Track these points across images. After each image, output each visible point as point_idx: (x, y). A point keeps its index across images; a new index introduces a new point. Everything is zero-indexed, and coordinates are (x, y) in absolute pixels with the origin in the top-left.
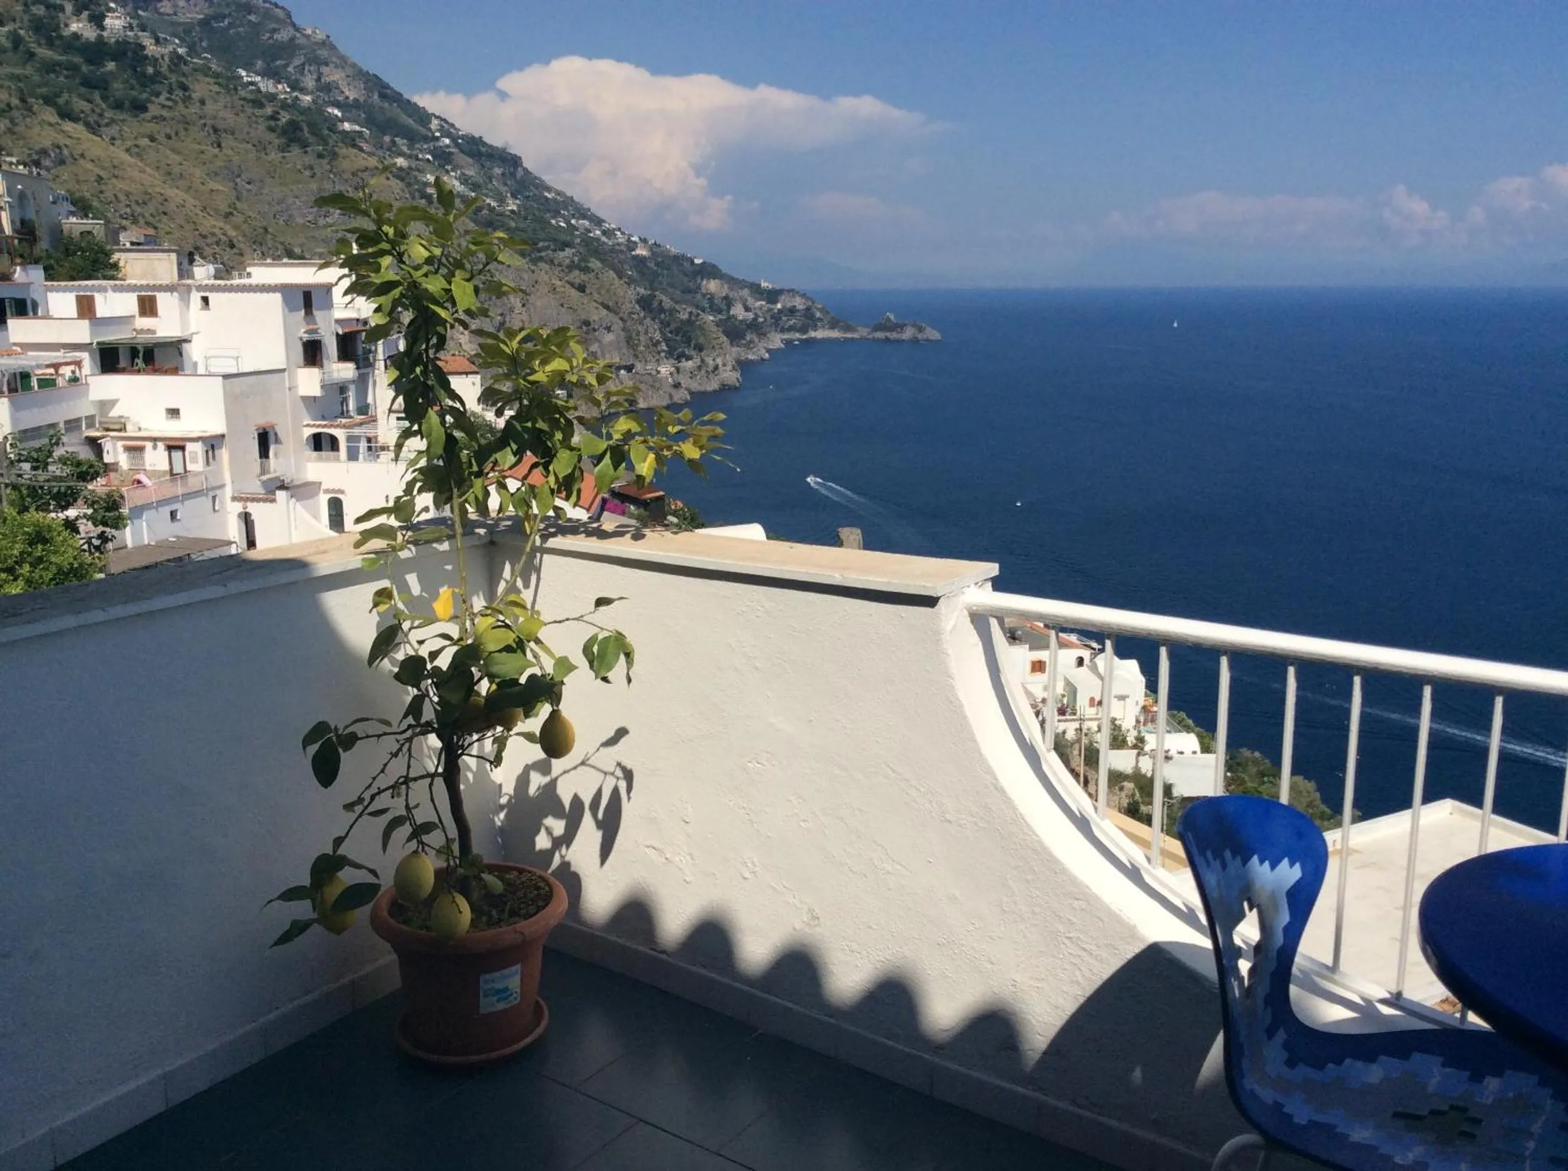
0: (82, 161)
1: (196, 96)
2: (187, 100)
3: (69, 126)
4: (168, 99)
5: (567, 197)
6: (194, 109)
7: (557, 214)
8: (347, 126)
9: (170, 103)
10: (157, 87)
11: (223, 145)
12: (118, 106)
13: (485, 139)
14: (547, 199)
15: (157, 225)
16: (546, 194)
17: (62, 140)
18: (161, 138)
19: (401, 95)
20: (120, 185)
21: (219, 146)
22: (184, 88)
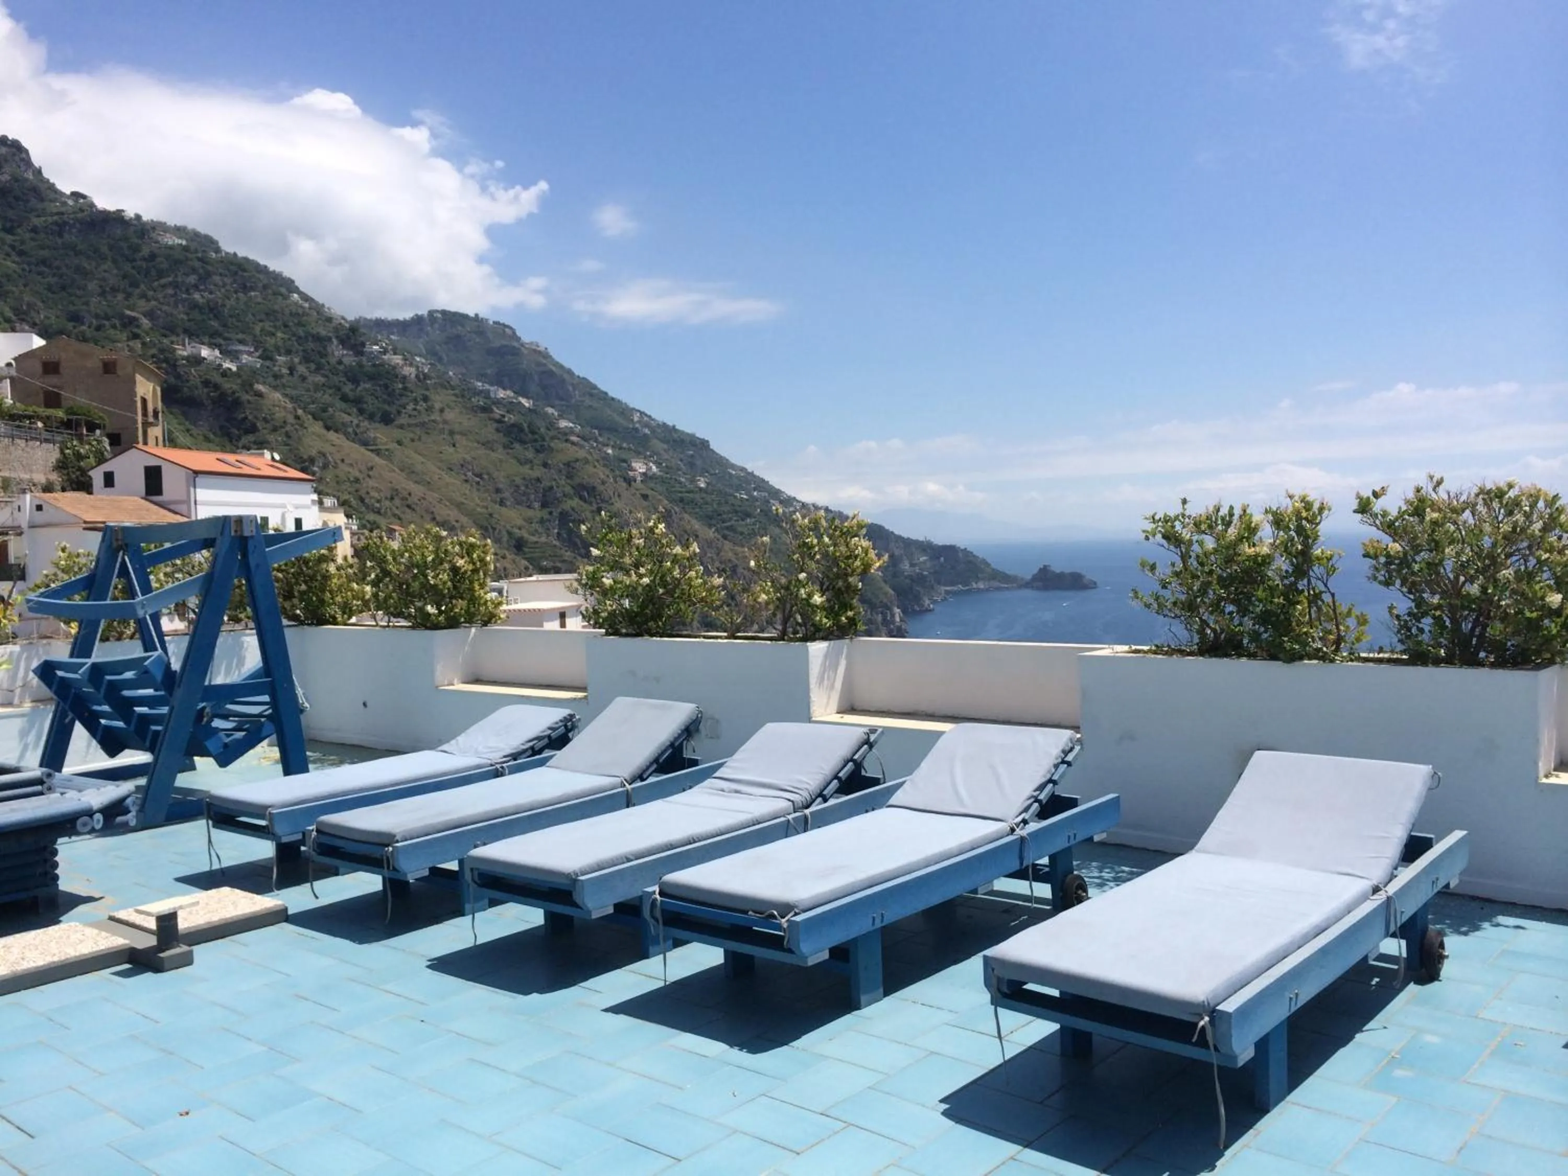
0: (341, 466)
1: (437, 406)
2: (429, 409)
3: (332, 435)
4: (415, 409)
5: (749, 473)
6: (435, 416)
7: (739, 488)
8: (563, 424)
9: (415, 413)
10: (404, 400)
11: (457, 445)
12: (371, 417)
13: (677, 427)
14: (730, 474)
15: (402, 516)
16: (730, 471)
17: (327, 448)
18: (406, 441)
19: (606, 394)
20: (371, 483)
21: (454, 446)
22: (426, 399)
